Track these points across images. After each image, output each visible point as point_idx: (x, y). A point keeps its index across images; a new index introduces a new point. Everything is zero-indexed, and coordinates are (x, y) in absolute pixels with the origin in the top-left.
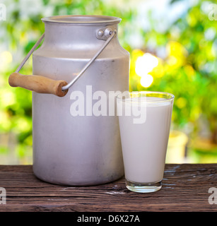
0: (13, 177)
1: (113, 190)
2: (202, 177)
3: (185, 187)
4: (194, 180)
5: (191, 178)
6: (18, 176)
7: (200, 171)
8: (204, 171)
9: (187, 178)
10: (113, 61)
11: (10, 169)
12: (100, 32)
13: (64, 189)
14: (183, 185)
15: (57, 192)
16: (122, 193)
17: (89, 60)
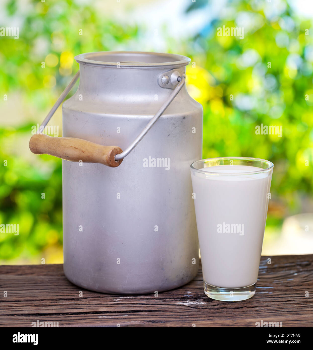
0: (35, 284)
1: (186, 298)
2: (306, 274)
3: (286, 291)
4: (297, 280)
5: (292, 276)
6: (42, 282)
7: (300, 265)
8: (307, 265)
9: (286, 277)
10: (184, 118)
11: (27, 271)
12: (164, 79)
13: (117, 300)
14: (283, 288)
15: (108, 305)
16: (202, 303)
17: (152, 117)
